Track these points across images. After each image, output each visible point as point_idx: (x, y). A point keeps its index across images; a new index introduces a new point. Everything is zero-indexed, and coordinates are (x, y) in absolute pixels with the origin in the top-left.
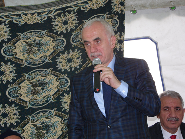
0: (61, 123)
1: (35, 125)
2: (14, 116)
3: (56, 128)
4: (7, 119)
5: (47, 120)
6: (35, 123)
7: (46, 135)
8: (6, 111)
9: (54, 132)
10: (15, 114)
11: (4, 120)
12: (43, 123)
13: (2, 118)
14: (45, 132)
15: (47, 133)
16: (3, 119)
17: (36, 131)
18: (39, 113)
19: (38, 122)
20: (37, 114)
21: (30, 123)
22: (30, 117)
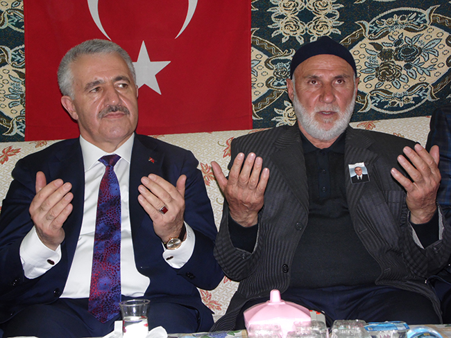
0: (446, 45)
1: (377, 47)
2: (328, 20)
3: (431, 56)
4: (312, 25)
5: (411, 35)
6: (379, 42)
7: (404, 72)
8: (310, 7)
9: (426, 65)
10: (329, 16)
11: (304, 28)
12: (399, 42)
13: (299, 23)
14: (402, 64)
15: (408, 67)
16: (301, 26)
17: (380, 61)
18: (391, 15)
19: (385, 39)
20: (386, 17)
21: (366, 41)
22: (368, 25)
